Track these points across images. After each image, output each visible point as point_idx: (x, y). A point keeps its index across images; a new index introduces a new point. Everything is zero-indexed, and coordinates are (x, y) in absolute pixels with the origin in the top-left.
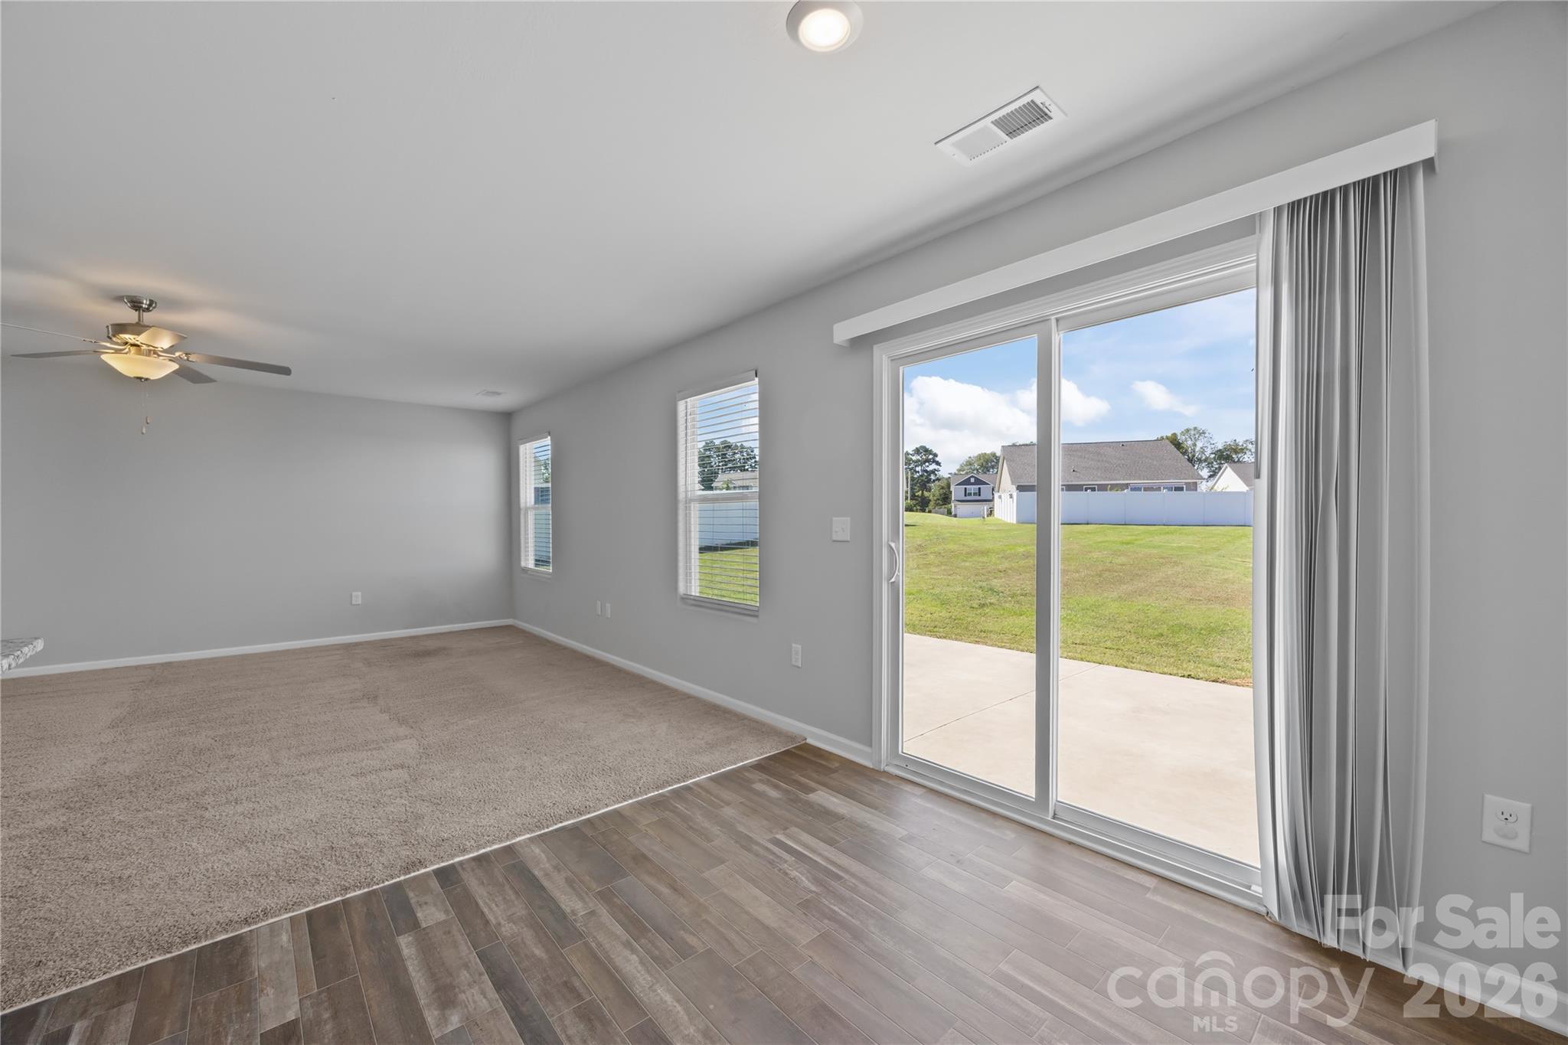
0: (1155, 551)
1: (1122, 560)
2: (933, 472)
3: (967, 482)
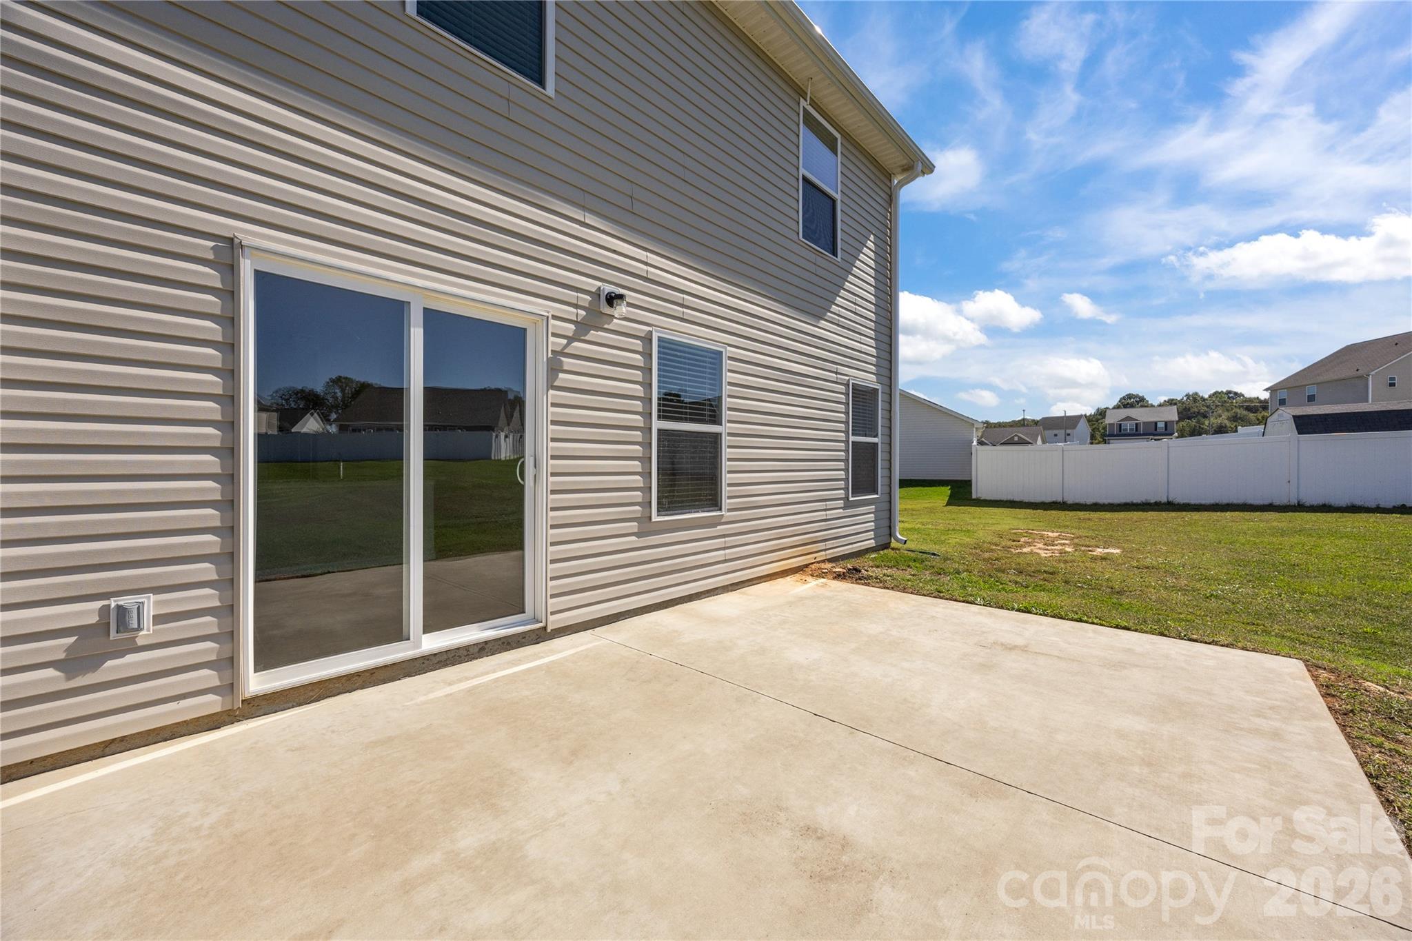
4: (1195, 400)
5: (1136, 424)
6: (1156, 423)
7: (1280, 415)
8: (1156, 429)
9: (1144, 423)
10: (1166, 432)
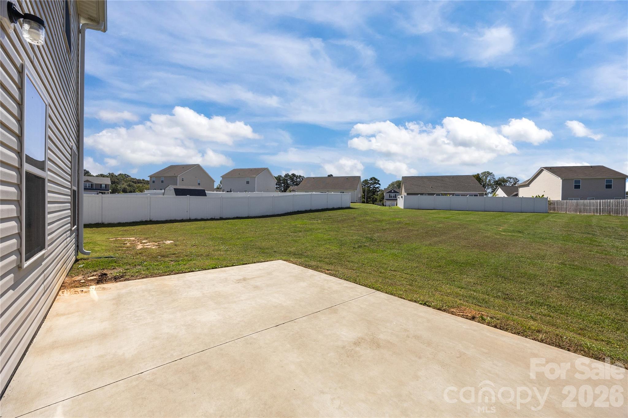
0: (458, 222)
1: (441, 225)
2: (378, 188)
3: (390, 192)
4: (112, 176)
5: (92, 184)
6: (101, 185)
7: (170, 188)
8: (101, 188)
9: (95, 184)
10: (106, 189)
